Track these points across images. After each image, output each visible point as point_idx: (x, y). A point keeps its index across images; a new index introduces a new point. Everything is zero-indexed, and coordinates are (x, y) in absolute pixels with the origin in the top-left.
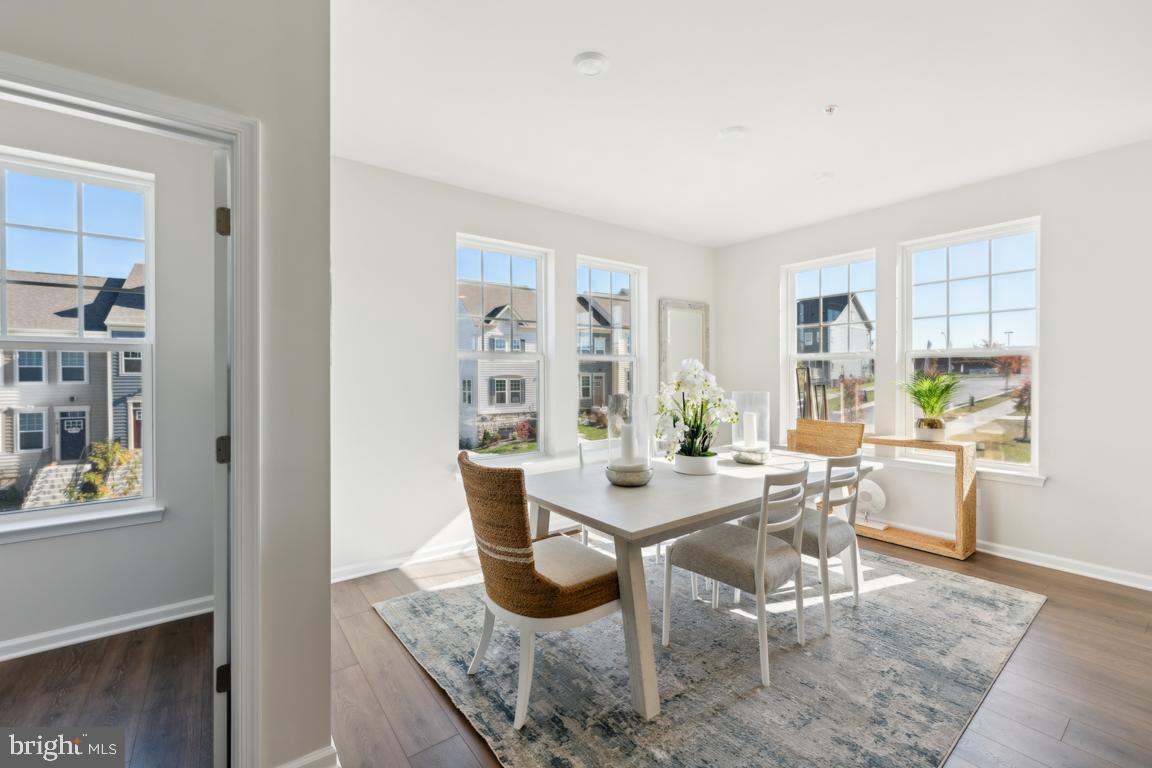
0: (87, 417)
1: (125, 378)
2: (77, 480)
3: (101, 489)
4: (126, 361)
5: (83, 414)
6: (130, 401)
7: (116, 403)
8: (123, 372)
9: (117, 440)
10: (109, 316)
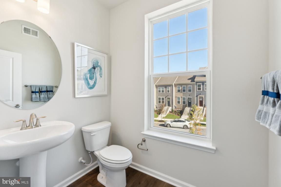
0: (192, 99)
1: (198, 91)
2: (189, 113)
3: (193, 115)
4: (198, 88)
5: (191, 98)
6: (199, 96)
7: (196, 96)
8: (197, 90)
9: (196, 104)
10: (195, 79)
